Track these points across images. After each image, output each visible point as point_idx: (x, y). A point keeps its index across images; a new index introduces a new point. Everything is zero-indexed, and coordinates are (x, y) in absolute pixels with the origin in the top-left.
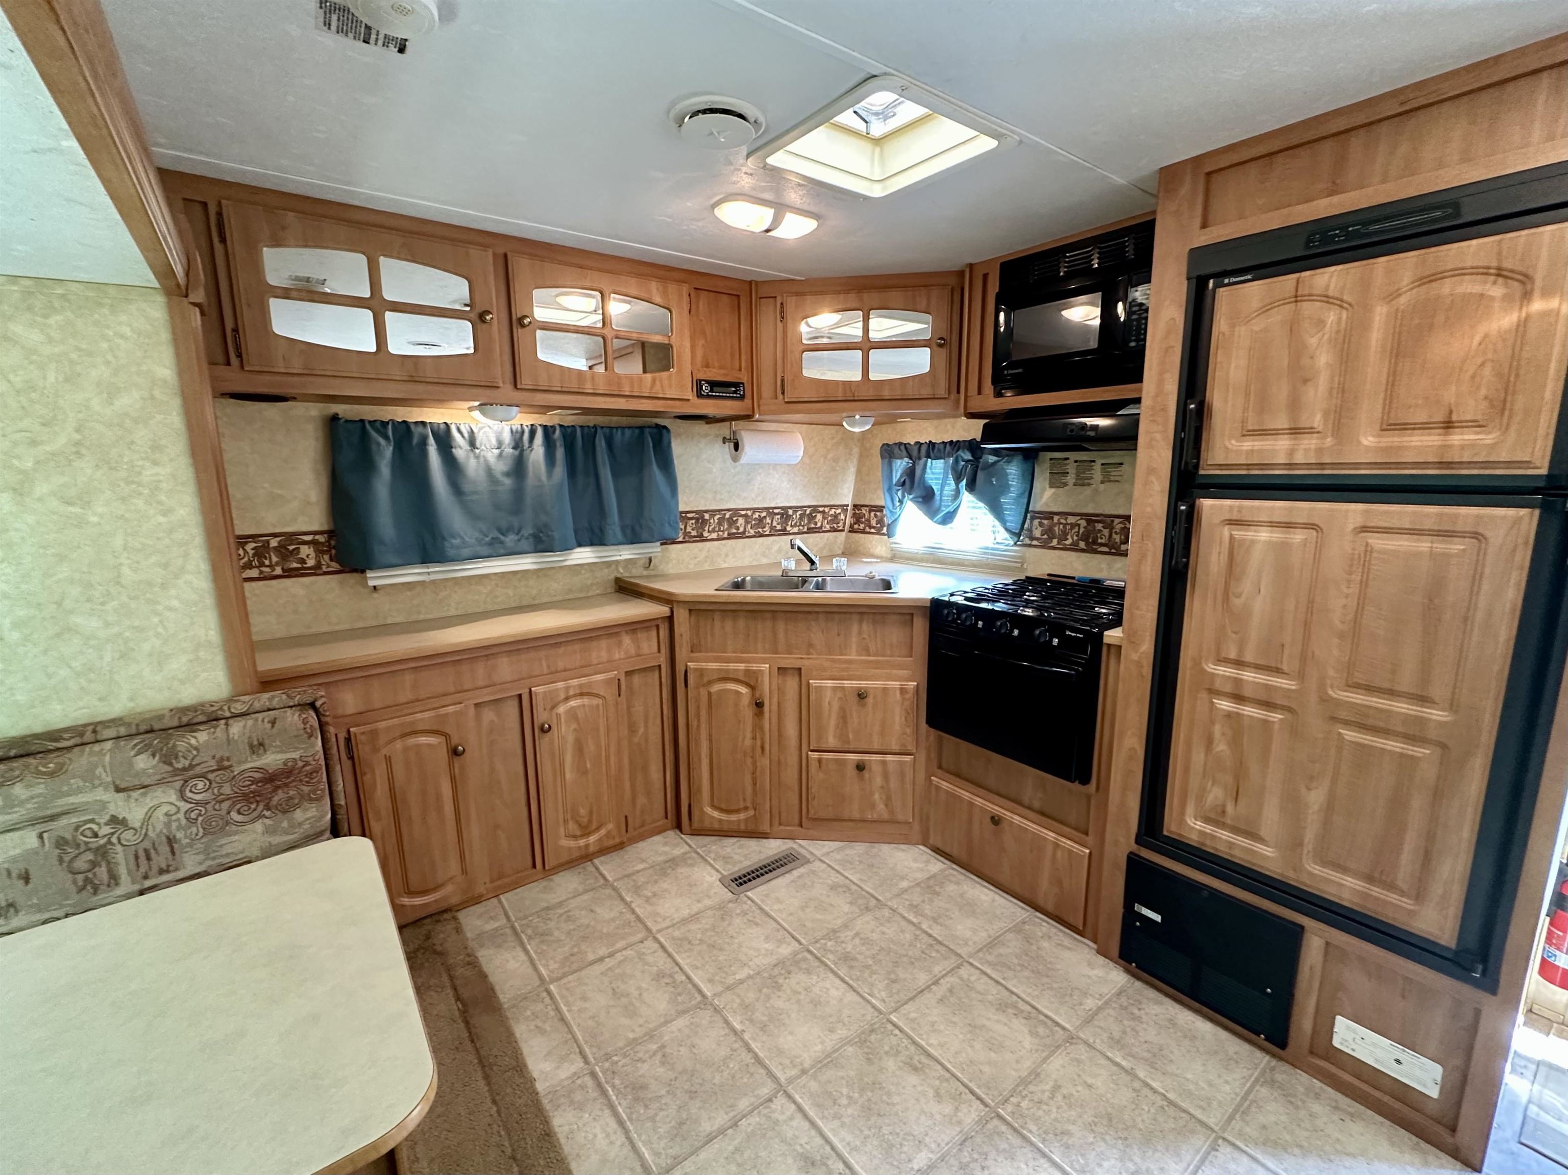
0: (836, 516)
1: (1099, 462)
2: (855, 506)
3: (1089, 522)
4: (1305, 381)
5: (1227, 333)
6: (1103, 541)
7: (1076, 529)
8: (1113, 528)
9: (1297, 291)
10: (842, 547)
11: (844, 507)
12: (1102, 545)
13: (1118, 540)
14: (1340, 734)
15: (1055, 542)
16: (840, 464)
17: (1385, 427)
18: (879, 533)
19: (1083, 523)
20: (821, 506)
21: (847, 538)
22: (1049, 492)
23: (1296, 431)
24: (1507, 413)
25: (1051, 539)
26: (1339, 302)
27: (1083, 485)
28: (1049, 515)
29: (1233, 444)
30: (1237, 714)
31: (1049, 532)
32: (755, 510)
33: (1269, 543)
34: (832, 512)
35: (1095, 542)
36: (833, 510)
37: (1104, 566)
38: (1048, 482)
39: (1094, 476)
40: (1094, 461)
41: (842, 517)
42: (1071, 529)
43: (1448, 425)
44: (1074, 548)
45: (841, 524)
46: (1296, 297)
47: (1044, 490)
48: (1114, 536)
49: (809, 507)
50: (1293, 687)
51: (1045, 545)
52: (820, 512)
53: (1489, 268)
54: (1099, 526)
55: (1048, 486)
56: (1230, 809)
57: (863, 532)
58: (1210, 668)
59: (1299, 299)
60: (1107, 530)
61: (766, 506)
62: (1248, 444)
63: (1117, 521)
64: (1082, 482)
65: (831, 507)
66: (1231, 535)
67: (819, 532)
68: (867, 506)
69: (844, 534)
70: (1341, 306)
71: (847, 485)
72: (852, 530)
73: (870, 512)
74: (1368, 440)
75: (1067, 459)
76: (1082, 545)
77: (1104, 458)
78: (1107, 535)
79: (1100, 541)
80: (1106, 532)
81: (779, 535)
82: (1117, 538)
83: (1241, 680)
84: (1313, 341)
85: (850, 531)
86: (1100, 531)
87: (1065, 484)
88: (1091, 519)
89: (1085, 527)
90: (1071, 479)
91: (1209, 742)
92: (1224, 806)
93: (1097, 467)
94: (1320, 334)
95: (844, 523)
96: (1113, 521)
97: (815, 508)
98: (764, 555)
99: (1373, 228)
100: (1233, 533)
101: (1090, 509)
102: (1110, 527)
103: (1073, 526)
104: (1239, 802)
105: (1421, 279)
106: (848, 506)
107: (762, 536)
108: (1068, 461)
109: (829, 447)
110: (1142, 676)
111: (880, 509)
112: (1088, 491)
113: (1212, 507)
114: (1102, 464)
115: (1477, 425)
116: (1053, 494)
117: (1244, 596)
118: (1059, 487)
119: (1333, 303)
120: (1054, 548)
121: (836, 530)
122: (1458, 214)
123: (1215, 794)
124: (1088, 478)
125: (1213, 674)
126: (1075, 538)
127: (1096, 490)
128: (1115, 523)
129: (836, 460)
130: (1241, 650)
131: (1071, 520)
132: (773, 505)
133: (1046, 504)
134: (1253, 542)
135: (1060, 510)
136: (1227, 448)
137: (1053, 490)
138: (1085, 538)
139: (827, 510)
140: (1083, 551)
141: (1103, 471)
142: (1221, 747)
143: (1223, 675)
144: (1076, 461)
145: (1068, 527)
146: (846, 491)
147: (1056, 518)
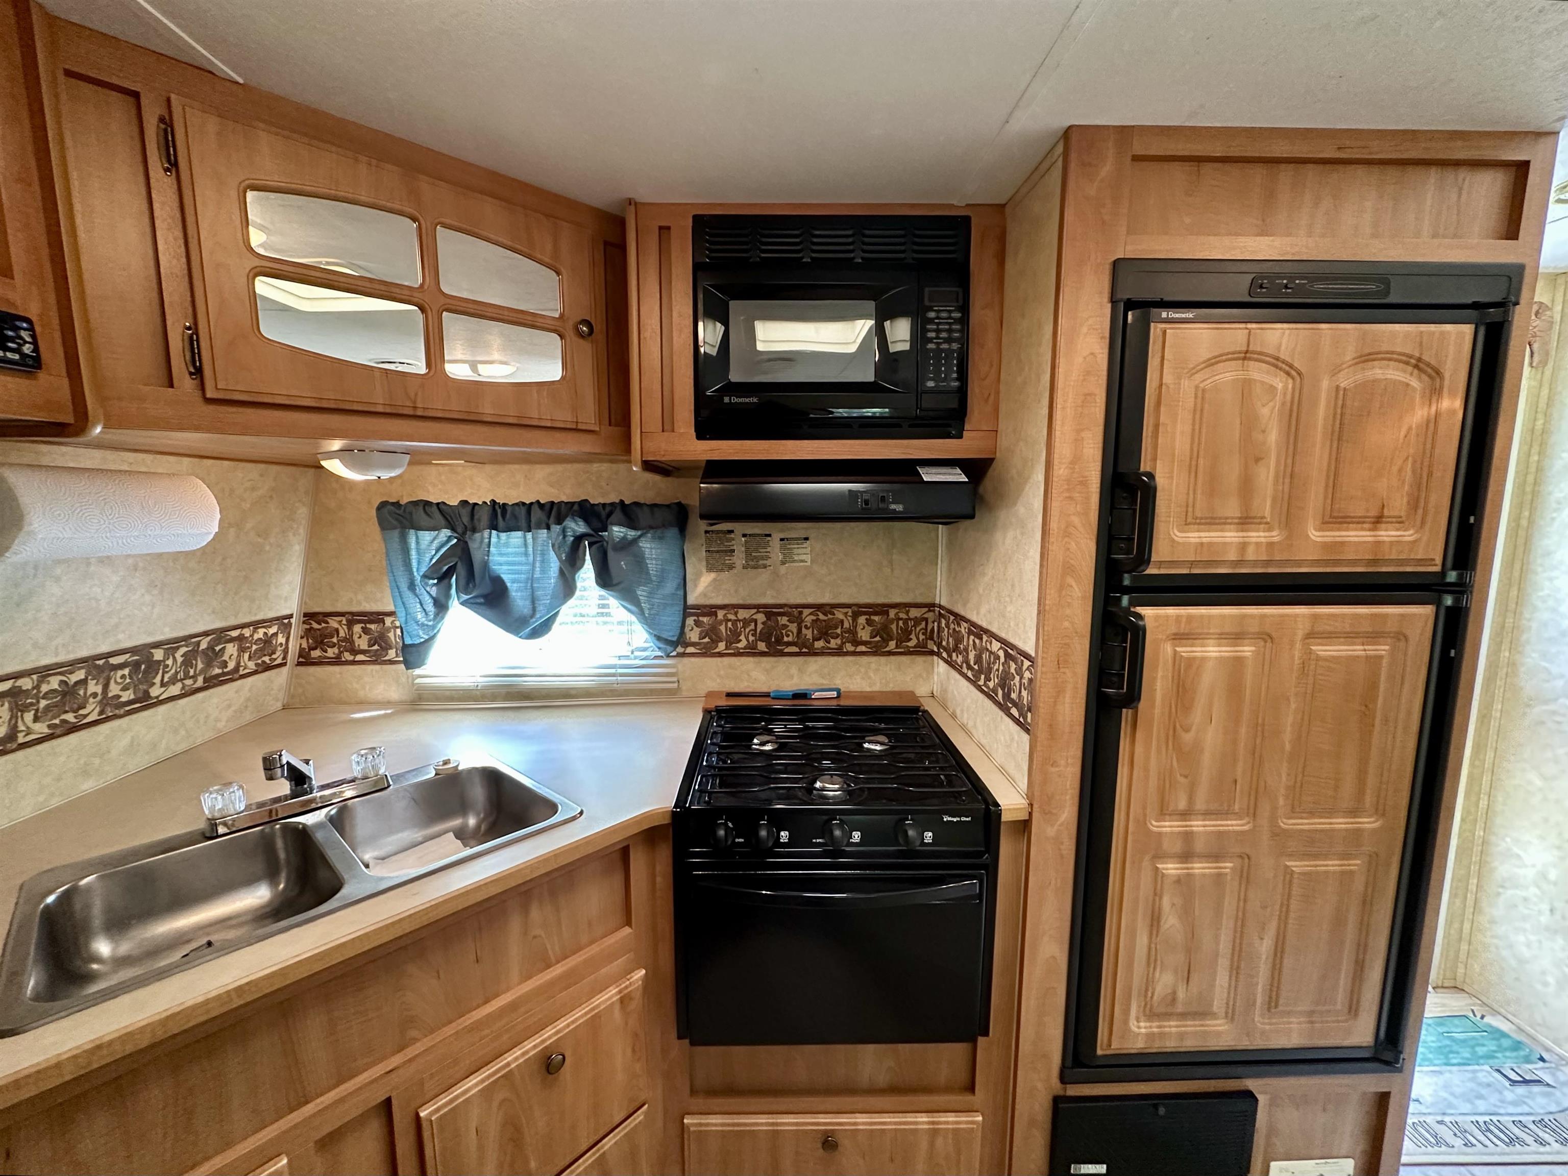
0: (267, 641)
1: (777, 536)
2: (309, 616)
3: (769, 615)
4: (1258, 460)
5: (1171, 386)
6: (790, 639)
7: (752, 626)
8: (802, 621)
9: (1248, 346)
10: (281, 695)
11: (283, 622)
12: (789, 644)
13: (809, 636)
14: (1287, 867)
15: (722, 646)
16: (272, 540)
17: (1327, 519)
18: (377, 659)
19: (761, 617)
20: (235, 628)
21: (291, 676)
22: (707, 579)
23: (1245, 521)
24: (1420, 511)
25: (715, 642)
26: (1287, 368)
27: (755, 567)
28: (710, 610)
29: (1179, 536)
30: (1189, 875)
31: (712, 634)
32: (44, 672)
33: (1220, 660)
34: (260, 634)
35: (779, 641)
36: (261, 631)
37: (794, 671)
38: (704, 563)
39: (771, 555)
40: (769, 535)
41: (281, 639)
42: (744, 627)
43: (1378, 521)
44: (751, 652)
45: (279, 654)
46: (1247, 352)
47: (698, 576)
48: (804, 631)
49: (206, 634)
50: (1246, 828)
51: (707, 652)
52: (232, 640)
53: (1411, 357)
54: (784, 620)
55: (704, 570)
56: (1181, 994)
57: (337, 661)
58: (1155, 825)
59: (1248, 355)
60: (795, 624)
61: (84, 653)
62: (1194, 536)
63: (806, 612)
64: (755, 562)
65: (256, 625)
66: (1175, 652)
67: (232, 680)
68: (342, 614)
69: (285, 670)
70: (1288, 374)
71: (288, 578)
72: (305, 660)
73: (350, 624)
74: (1315, 535)
75: (731, 532)
76: (762, 646)
77: (782, 531)
78: (795, 631)
79: (786, 639)
80: (793, 627)
81: (129, 713)
82: (808, 633)
83: (1192, 833)
84: (1265, 411)
85: (299, 664)
86: (785, 626)
87: (731, 567)
88: (771, 611)
89: (763, 623)
90: (739, 559)
91: (1155, 920)
92: (1174, 993)
93: (775, 542)
94: (1271, 404)
95: (286, 652)
96: (801, 613)
97: (220, 635)
98: (85, 773)
99: (1319, 286)
100: (1178, 649)
101: (769, 599)
102: (799, 621)
103: (746, 622)
104: (1190, 982)
105: (1361, 356)
106: (291, 616)
107: (74, 729)
108: (732, 536)
109: (246, 506)
110: (1062, 856)
111: (378, 617)
112: (764, 576)
113: (1157, 618)
114: (782, 540)
115: (1400, 522)
116: (715, 580)
117: (1194, 728)
118: (722, 570)
119: (1281, 369)
120: (720, 655)
121: (268, 668)
122: (1387, 293)
123: (1165, 981)
124: (763, 558)
125: (1160, 834)
126: (751, 638)
127: (776, 573)
128: (804, 616)
129: (263, 533)
130: (1191, 799)
131: (743, 614)
132: (104, 648)
133: (704, 594)
134: (1203, 659)
135: (726, 601)
136: (1173, 541)
137: (713, 575)
138: (765, 636)
139: (247, 632)
140: (763, 654)
141: (782, 548)
142: (1171, 921)
143: (1172, 833)
144: (744, 536)
145: (740, 625)
146: (285, 590)
147: (721, 614)
